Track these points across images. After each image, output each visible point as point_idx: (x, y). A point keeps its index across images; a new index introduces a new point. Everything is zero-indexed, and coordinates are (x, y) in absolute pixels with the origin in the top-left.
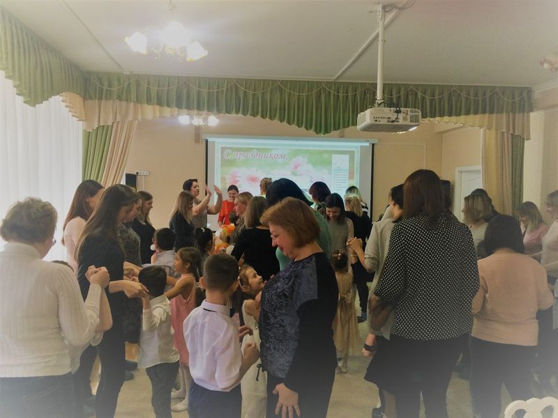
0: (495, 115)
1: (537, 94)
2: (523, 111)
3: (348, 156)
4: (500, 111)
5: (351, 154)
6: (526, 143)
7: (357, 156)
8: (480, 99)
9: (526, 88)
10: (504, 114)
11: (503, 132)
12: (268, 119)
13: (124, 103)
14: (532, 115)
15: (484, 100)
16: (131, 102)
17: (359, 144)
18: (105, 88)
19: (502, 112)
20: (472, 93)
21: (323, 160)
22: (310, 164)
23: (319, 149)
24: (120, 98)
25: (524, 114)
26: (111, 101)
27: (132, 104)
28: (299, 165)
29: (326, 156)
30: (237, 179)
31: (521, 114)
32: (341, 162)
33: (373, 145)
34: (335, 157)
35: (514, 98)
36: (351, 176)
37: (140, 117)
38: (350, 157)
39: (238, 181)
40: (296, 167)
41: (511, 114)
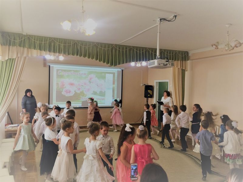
0: (176, 61)
1: (190, 55)
2: (185, 60)
3: (112, 74)
4: (178, 60)
5: (114, 74)
6: (186, 72)
7: (116, 75)
8: (171, 55)
9: (187, 52)
10: (179, 61)
11: (179, 68)
12: (91, 59)
13: (22, 48)
14: (188, 61)
15: (173, 55)
16: (25, 48)
17: (117, 70)
18: (12, 40)
19: (179, 60)
20: (168, 52)
21: (102, 76)
22: (97, 78)
23: (100, 71)
24: (20, 46)
25: (185, 62)
26: (15, 47)
27: (26, 48)
28: (92, 78)
29: (103, 74)
30: (64, 84)
31: (185, 61)
32: (110, 77)
33: (122, 70)
34: (107, 75)
35: (182, 55)
36: (114, 83)
37: (30, 55)
38: (113, 75)
39: (64, 85)
40: (91, 79)
41: (181, 61)
